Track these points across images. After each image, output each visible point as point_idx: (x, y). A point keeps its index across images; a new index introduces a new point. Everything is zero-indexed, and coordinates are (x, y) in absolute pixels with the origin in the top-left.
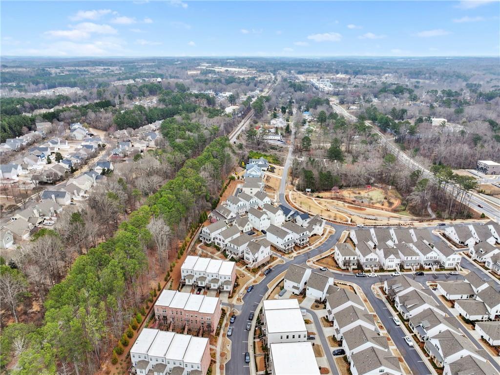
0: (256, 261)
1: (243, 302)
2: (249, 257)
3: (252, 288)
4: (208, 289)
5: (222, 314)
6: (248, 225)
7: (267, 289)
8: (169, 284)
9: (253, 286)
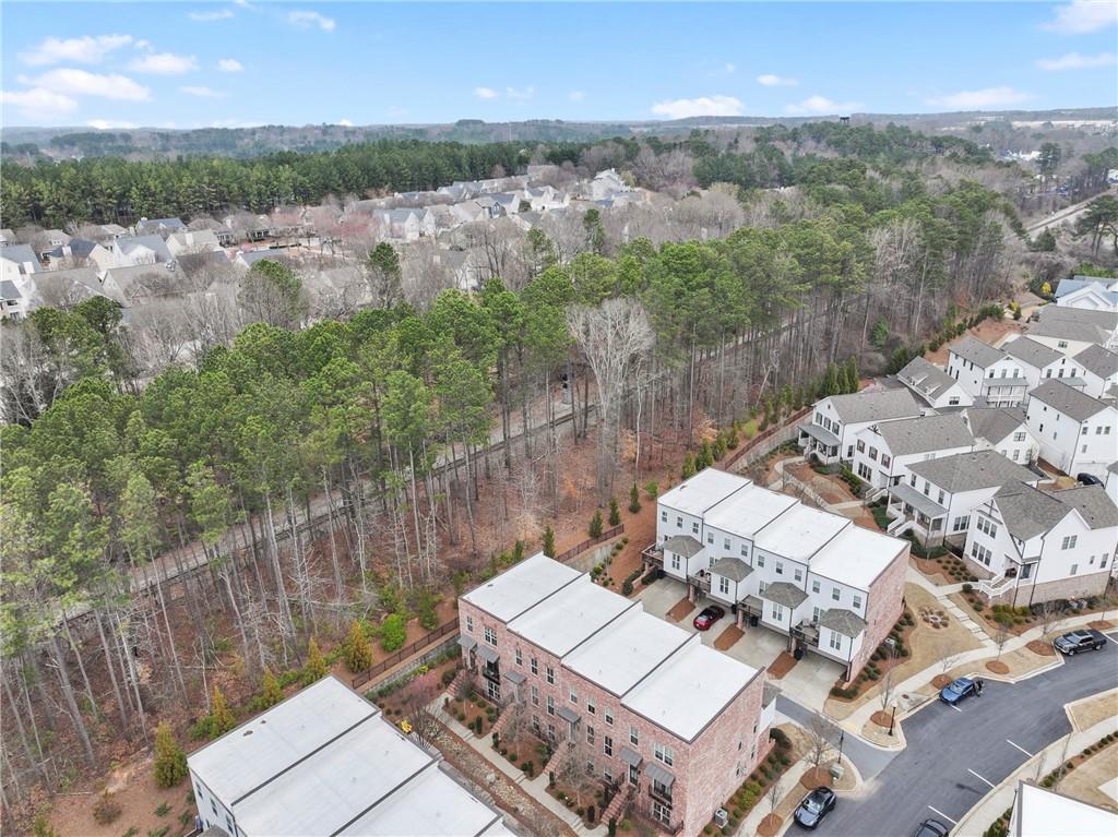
0: (1026, 575)
1: (899, 742)
2: (996, 548)
3: (974, 689)
4: (754, 620)
5: (769, 759)
6: (1020, 437)
7: (1061, 728)
8: (600, 553)
9: (980, 682)
